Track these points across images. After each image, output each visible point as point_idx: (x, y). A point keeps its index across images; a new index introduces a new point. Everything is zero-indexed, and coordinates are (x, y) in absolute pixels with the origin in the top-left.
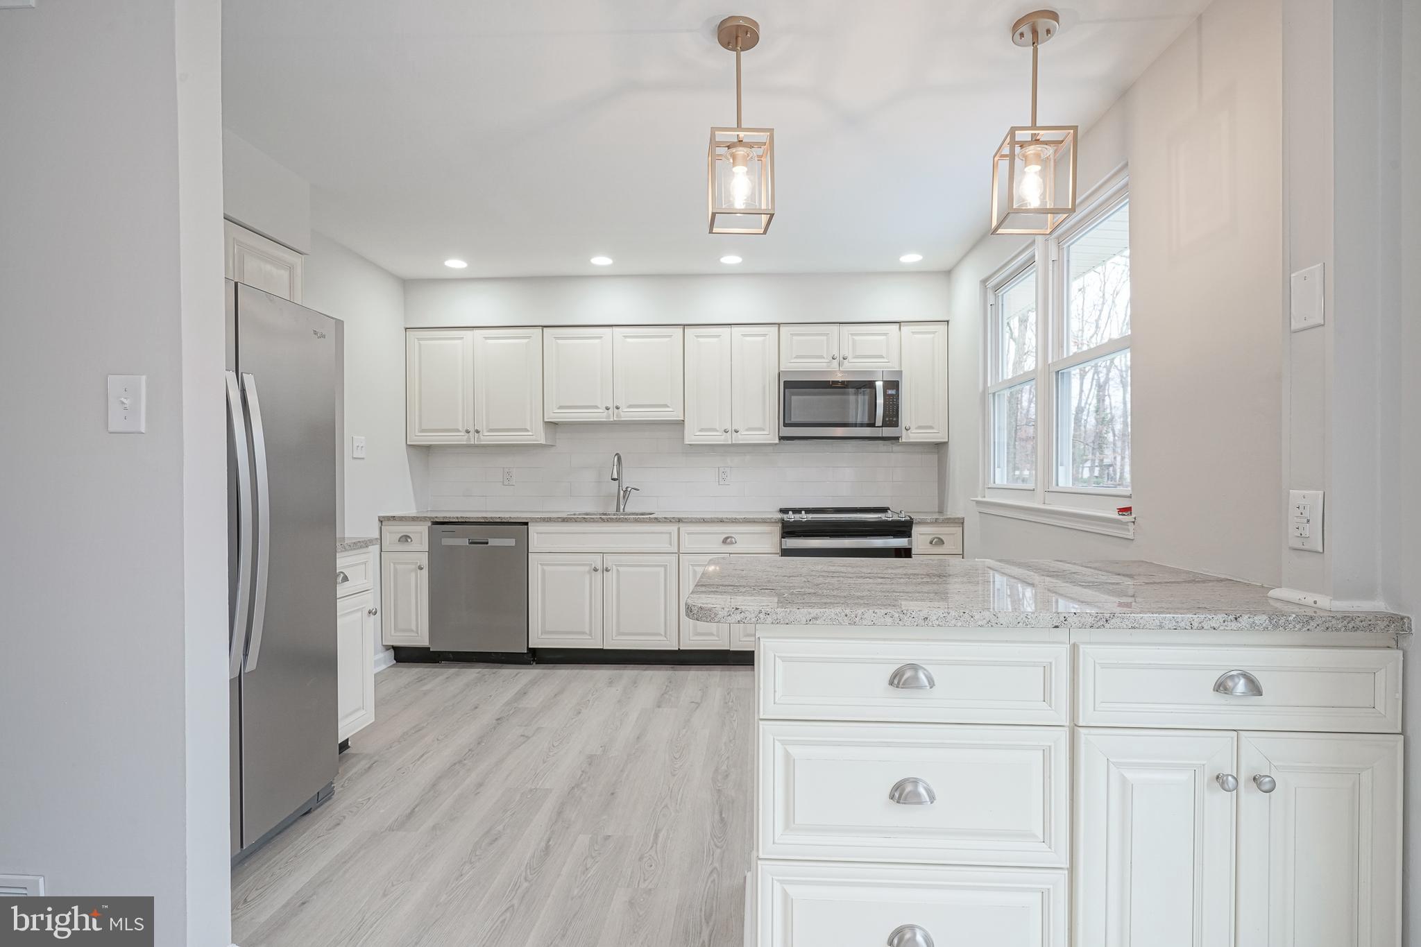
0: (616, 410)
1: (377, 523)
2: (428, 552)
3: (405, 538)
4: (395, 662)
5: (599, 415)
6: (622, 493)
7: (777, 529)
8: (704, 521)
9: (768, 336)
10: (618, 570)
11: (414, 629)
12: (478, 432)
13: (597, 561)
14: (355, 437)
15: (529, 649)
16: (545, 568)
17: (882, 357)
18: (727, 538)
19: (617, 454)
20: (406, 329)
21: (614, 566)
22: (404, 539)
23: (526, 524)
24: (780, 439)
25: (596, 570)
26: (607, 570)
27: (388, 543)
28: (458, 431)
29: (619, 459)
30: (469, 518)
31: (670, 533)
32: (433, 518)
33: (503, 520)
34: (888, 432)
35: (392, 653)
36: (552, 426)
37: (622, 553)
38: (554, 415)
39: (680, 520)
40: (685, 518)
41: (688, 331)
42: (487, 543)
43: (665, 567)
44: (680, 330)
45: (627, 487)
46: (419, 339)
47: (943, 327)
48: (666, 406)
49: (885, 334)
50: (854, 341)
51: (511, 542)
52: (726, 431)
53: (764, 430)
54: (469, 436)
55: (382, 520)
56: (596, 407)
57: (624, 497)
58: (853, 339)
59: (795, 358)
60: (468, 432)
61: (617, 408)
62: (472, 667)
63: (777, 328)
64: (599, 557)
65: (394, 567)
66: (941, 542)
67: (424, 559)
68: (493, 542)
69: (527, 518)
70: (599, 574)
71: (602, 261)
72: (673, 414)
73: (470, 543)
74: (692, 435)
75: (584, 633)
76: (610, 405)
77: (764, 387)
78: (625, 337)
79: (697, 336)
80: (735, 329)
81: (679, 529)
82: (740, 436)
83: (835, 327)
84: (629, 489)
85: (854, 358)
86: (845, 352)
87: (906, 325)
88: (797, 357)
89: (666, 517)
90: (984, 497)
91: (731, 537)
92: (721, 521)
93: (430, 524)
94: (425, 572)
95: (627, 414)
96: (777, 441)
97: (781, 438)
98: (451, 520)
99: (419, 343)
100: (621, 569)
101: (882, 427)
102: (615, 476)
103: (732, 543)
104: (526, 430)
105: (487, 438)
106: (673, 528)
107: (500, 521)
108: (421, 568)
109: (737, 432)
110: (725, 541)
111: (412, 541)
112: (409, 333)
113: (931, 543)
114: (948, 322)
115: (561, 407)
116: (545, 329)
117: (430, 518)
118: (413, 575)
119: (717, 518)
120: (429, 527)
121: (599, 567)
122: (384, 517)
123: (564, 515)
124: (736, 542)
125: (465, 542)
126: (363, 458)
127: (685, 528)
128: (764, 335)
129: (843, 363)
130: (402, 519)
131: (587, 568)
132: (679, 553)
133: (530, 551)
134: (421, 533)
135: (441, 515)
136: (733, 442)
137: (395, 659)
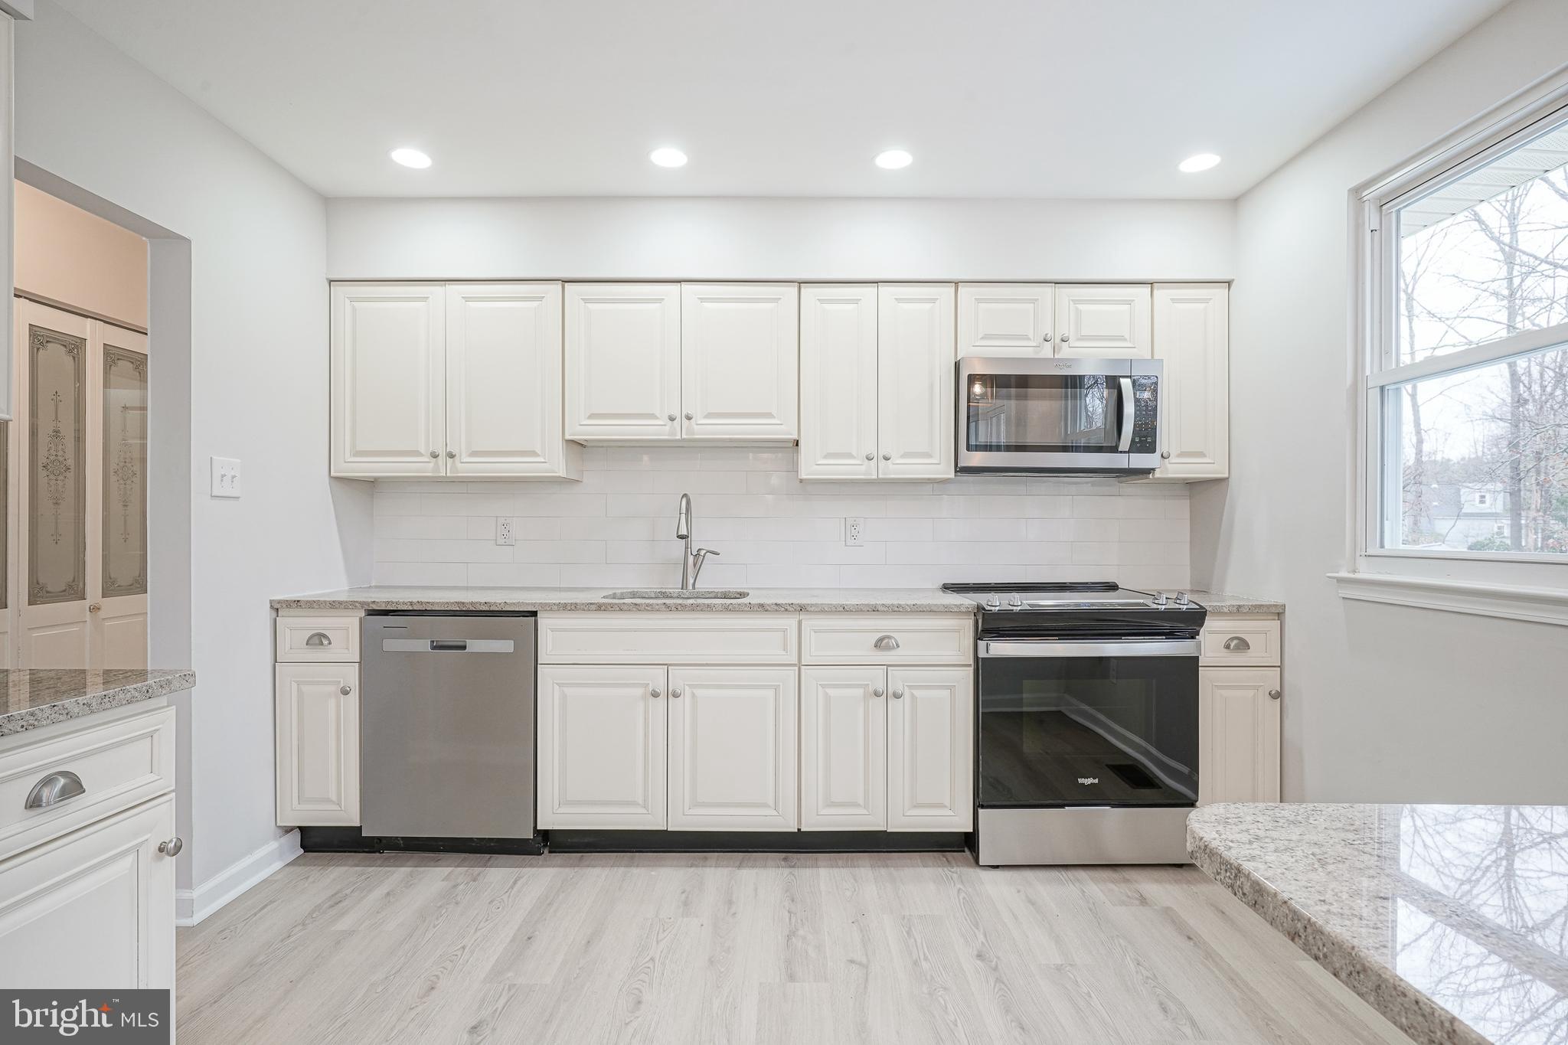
0: (685, 422)
1: (267, 614)
2: (360, 663)
3: (318, 639)
4: (302, 851)
5: (657, 430)
6: (691, 559)
7: (968, 624)
8: (844, 610)
9: (938, 302)
10: (693, 695)
11: (334, 798)
12: (452, 456)
13: (656, 678)
14: (214, 457)
15: (536, 831)
16: (567, 690)
17: (1122, 338)
18: (881, 640)
19: (685, 495)
20: (330, 281)
21: (687, 688)
22: (316, 640)
23: (534, 614)
24: (956, 472)
25: (655, 695)
26: (676, 695)
27: (288, 646)
28: (417, 453)
29: (688, 503)
30: (433, 604)
31: (785, 631)
32: (368, 604)
33: (493, 608)
34: (1139, 460)
35: (296, 837)
36: (577, 447)
37: (707, 665)
38: (583, 429)
39: (802, 609)
40: (812, 606)
41: (806, 290)
42: (464, 648)
43: (776, 689)
44: (793, 290)
45: (699, 550)
46: (352, 300)
47: (1221, 292)
48: (769, 415)
49: (1129, 302)
50: (1078, 312)
51: (506, 646)
52: (869, 459)
53: (929, 456)
54: (436, 464)
55: (276, 608)
56: (653, 416)
57: (695, 565)
58: (1077, 309)
59: (982, 338)
60: (435, 456)
61: (689, 418)
62: (436, 863)
63: (953, 289)
64: (661, 672)
65: (299, 690)
66: (1243, 645)
67: (351, 676)
68: (476, 646)
69: (534, 604)
70: (662, 700)
71: (669, 157)
72: (782, 429)
73: (434, 648)
74: (811, 464)
75: (634, 803)
76: (676, 413)
77: (931, 386)
78: (702, 300)
79: (822, 301)
80: (884, 289)
81: (800, 622)
82: (891, 466)
83: (1048, 290)
84: (702, 553)
85: (1078, 340)
86: (1063, 330)
87: (1163, 288)
88: (986, 337)
89: (779, 602)
90: (1354, 572)
91: (889, 637)
92: (874, 610)
93: (363, 614)
94: (354, 698)
95: (705, 428)
96: (952, 475)
97: (961, 470)
98: (400, 607)
99: (353, 307)
100: (699, 692)
101: (1129, 452)
102: (683, 531)
103: (888, 648)
104: (534, 454)
105: (467, 466)
106: (790, 622)
107: (487, 609)
108: (345, 692)
109: (887, 459)
110: (878, 644)
111: (330, 643)
112: (336, 289)
113: (1227, 647)
114: (1229, 283)
115: (592, 416)
116: (566, 284)
117: (362, 604)
118: (332, 703)
119: (868, 605)
120: (361, 619)
121: (661, 688)
122: (279, 602)
123: (597, 598)
124: (898, 646)
125: (423, 646)
126: (238, 498)
127: (810, 622)
128: (933, 301)
129: (1060, 348)
130: (312, 605)
131: (640, 691)
132: (799, 665)
133: (539, 662)
134: (346, 631)
135: (382, 598)
136: (880, 476)
137: (302, 846)
